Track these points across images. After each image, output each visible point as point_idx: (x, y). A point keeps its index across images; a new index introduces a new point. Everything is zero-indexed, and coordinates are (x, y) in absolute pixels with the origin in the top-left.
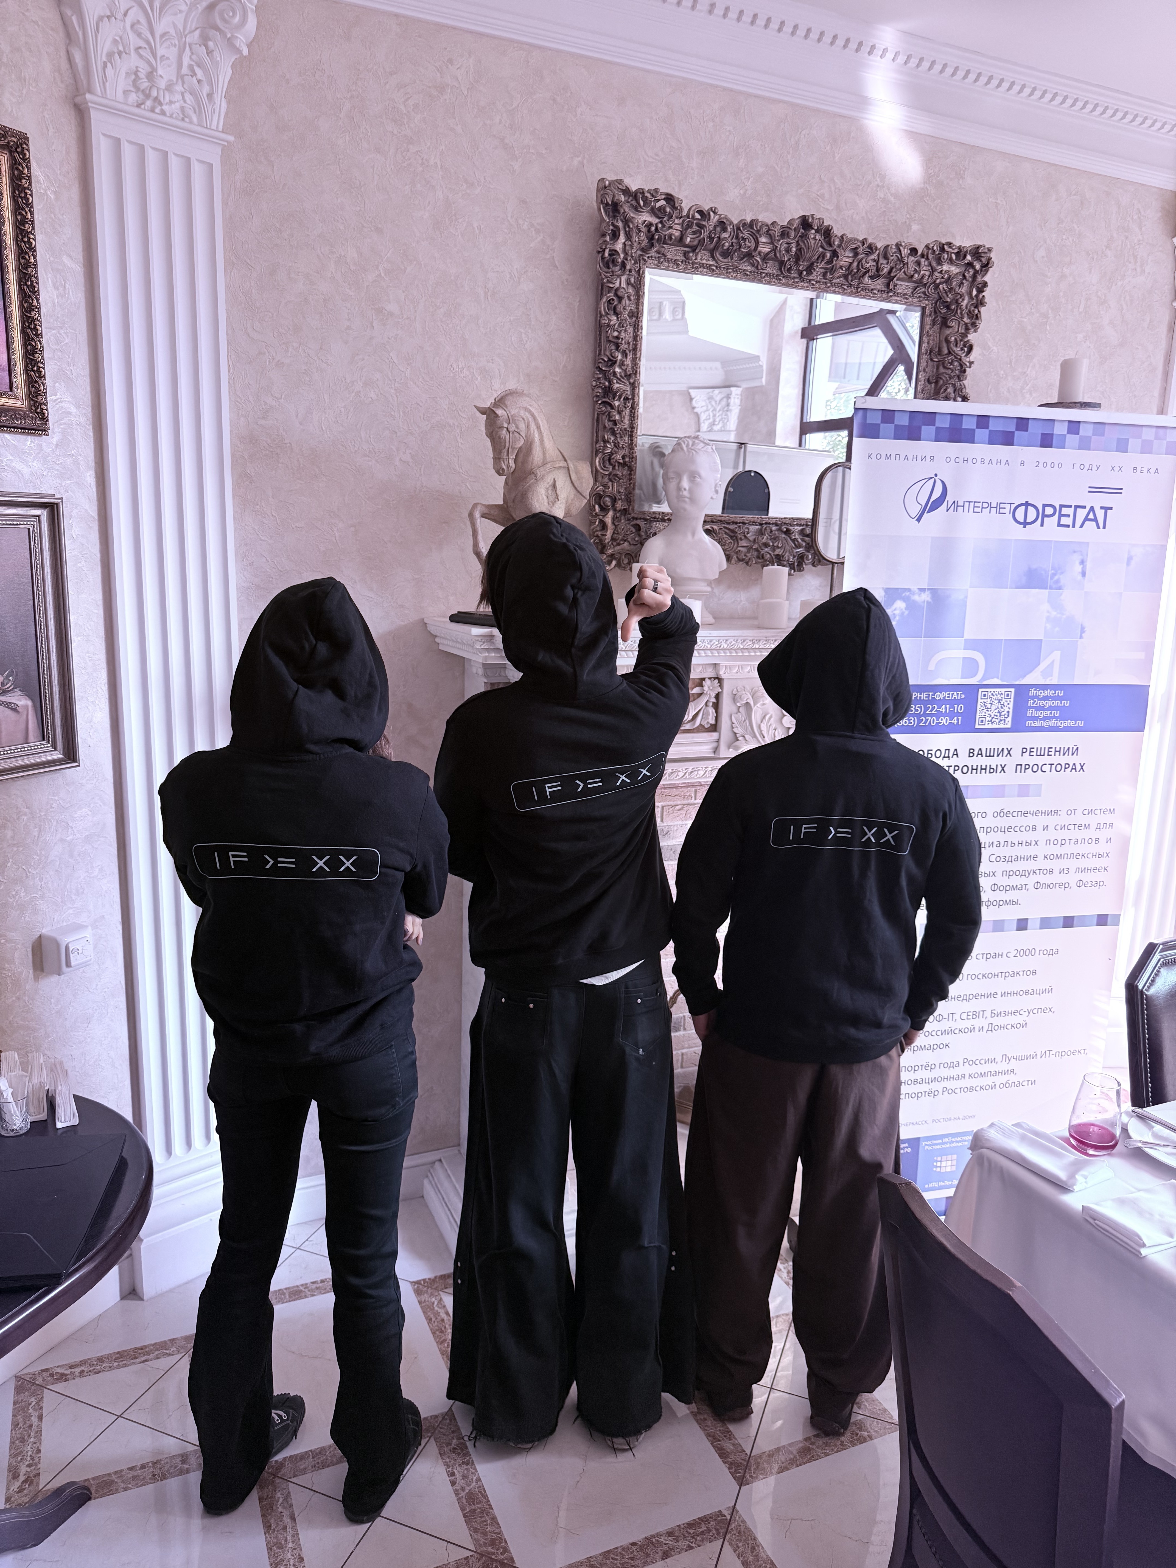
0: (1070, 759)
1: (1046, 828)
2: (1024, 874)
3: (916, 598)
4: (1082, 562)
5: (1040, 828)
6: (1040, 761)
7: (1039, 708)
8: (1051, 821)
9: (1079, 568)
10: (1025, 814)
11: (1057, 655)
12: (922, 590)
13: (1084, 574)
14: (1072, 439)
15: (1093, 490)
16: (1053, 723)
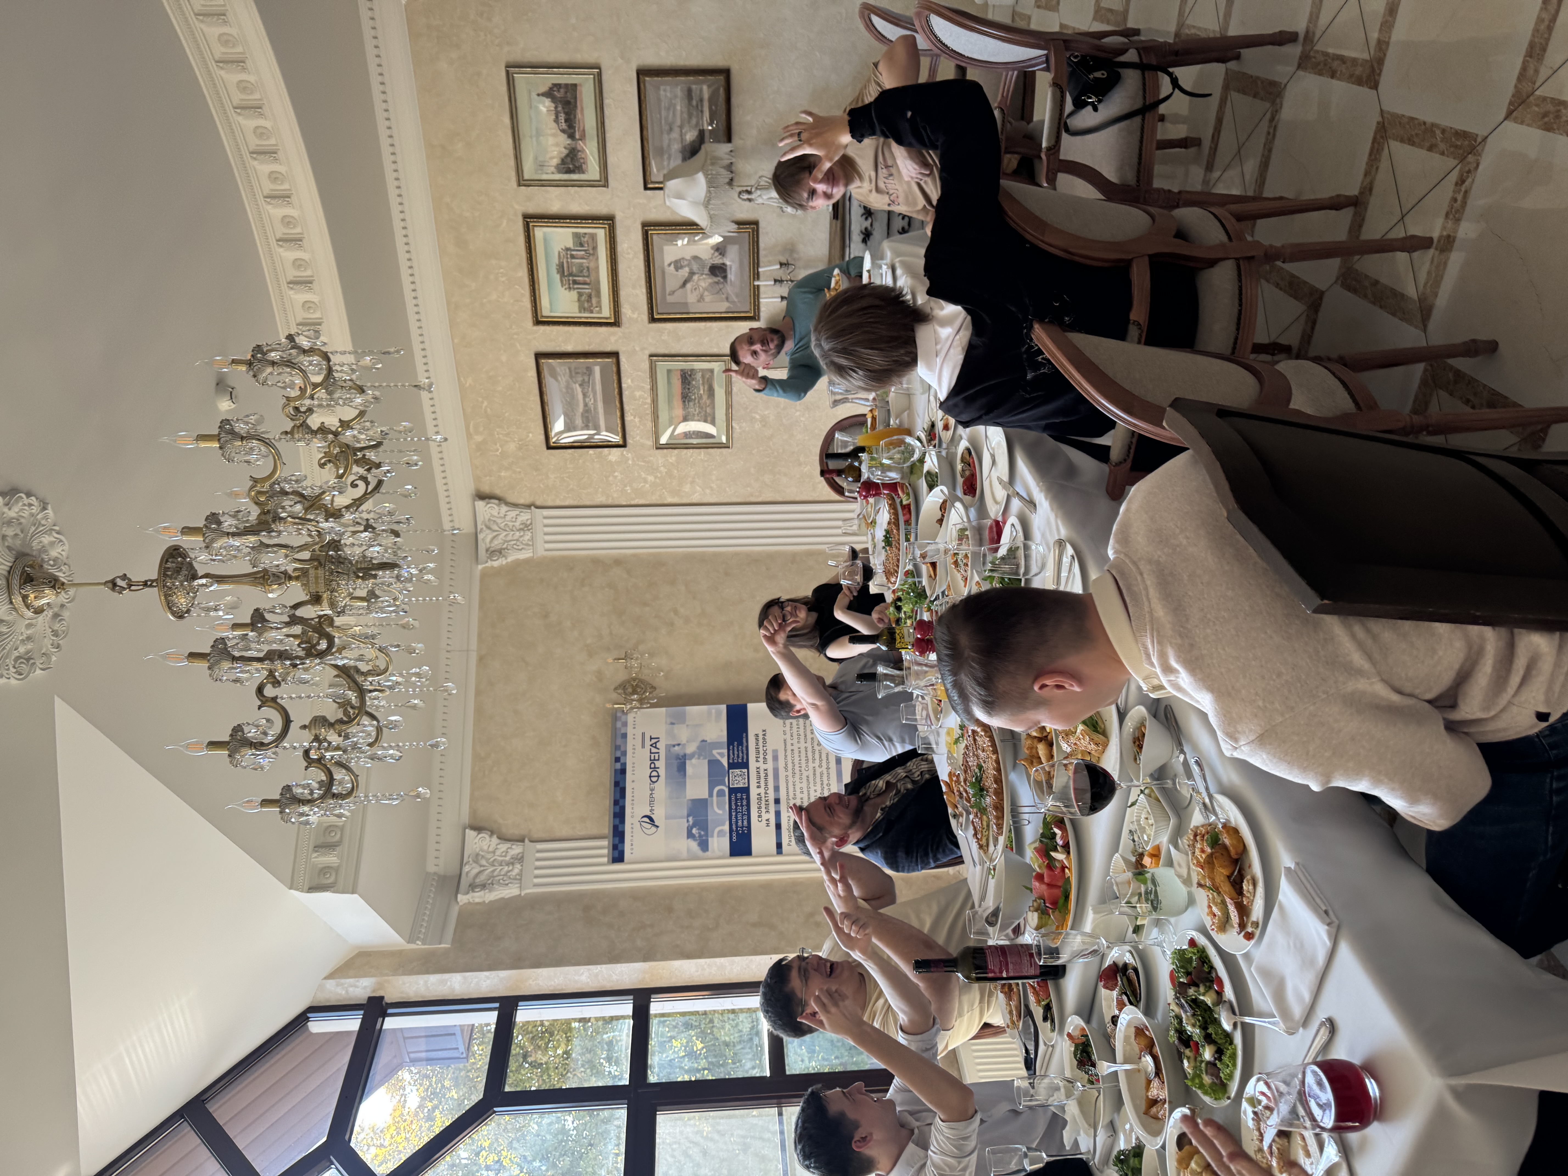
0: (761, 737)
1: (792, 745)
2: (813, 753)
3: (691, 823)
4: (674, 746)
5: (792, 748)
6: (761, 752)
7: (738, 757)
8: (789, 742)
9: (676, 748)
10: (786, 756)
11: (715, 752)
12: (688, 821)
13: (679, 745)
14: (622, 761)
15: (643, 746)
16: (744, 749)
